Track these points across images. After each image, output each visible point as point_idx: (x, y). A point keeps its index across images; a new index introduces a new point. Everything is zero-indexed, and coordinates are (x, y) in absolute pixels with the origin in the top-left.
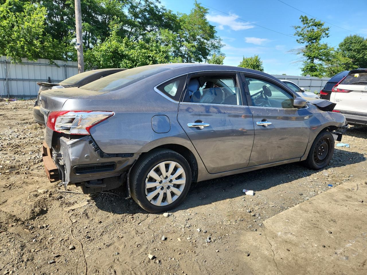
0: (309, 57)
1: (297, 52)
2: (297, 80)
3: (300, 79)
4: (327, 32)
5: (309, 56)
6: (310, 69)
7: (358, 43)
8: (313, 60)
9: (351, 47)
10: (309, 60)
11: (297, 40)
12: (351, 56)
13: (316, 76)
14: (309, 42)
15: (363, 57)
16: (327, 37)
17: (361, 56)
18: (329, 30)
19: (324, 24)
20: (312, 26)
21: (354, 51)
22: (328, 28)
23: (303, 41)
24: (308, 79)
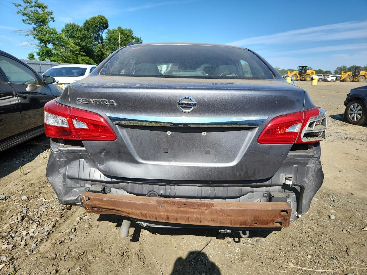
0: (42, 41)
1: (26, 34)
2: (38, 65)
3: (41, 64)
4: (52, 16)
5: (41, 39)
6: (45, 53)
7: (79, 31)
8: (46, 45)
9: (74, 35)
10: (42, 44)
11: (23, 20)
12: (76, 43)
13: (55, 61)
14: (37, 24)
15: (86, 45)
16: (54, 21)
17: (84, 44)
18: (53, 14)
19: (48, 7)
20: (36, 7)
21: (78, 38)
22: (52, 13)
23: (29, 22)
24: (49, 64)
